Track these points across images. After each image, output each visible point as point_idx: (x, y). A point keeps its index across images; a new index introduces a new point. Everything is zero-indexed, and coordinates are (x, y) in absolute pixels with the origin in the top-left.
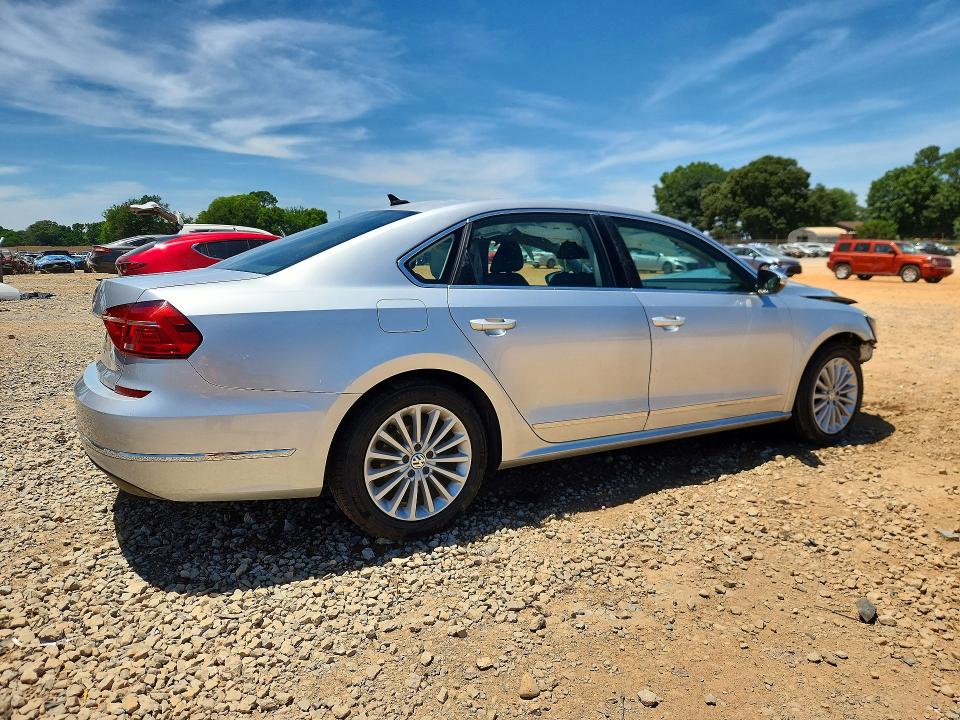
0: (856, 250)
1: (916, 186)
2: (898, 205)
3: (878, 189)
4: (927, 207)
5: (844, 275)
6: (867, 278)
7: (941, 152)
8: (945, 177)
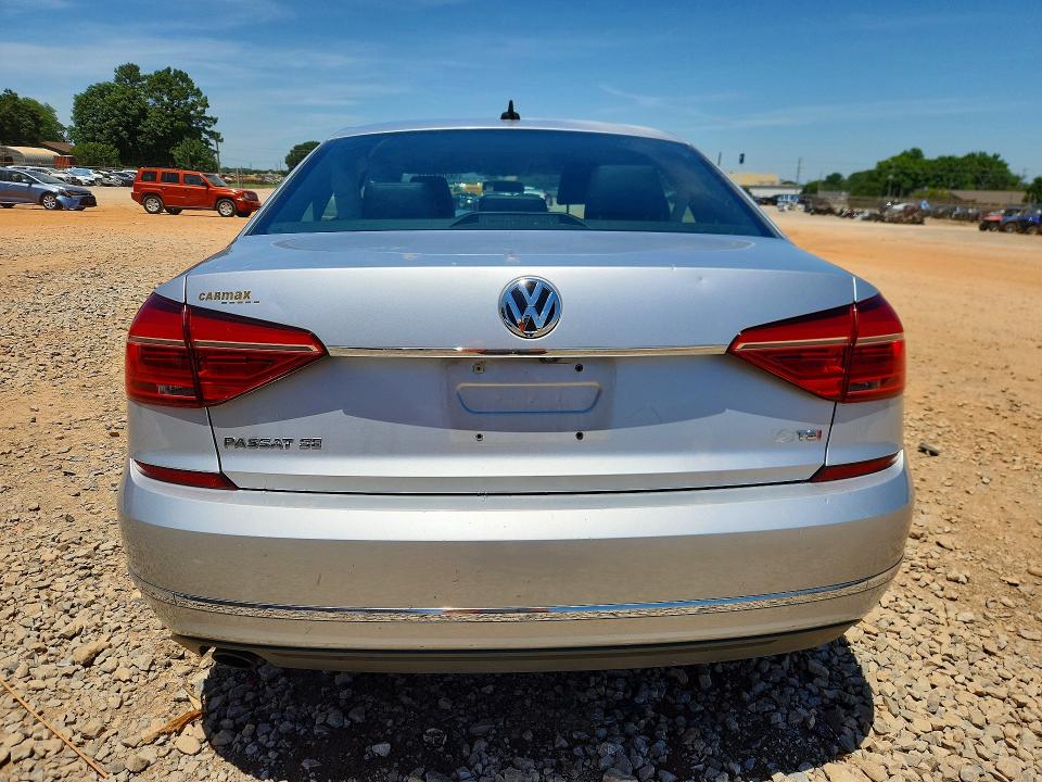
0: (163, 180)
1: (125, 107)
2: (111, 127)
3: (83, 105)
4: (141, 133)
5: (155, 209)
6: (176, 212)
7: (142, 73)
8: (151, 101)
